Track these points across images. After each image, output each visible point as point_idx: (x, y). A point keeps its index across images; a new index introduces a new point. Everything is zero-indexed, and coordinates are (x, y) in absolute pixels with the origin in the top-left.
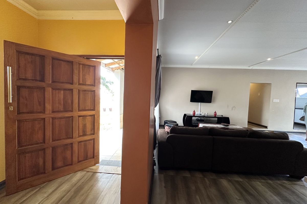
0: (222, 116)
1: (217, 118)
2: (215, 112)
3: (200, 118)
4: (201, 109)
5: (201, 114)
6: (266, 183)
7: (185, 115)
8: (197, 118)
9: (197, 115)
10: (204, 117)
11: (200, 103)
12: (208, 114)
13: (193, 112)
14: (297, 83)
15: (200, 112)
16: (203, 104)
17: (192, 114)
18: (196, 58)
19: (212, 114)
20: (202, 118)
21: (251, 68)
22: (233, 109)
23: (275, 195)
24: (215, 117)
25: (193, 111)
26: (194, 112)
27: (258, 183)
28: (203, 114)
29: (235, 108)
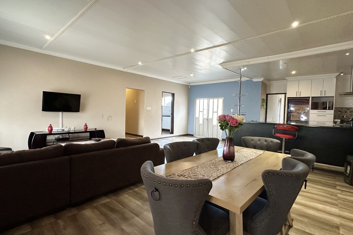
0: (96, 129)
1: (89, 133)
2: (86, 125)
3: (62, 136)
4: (64, 122)
5: (63, 130)
6: (133, 192)
7: (32, 134)
8: (57, 136)
9: (58, 131)
10: (69, 133)
11: (60, 113)
12: (75, 129)
13: (49, 127)
14: (163, 92)
15: (62, 127)
16: (65, 114)
17: (47, 131)
18: (48, 37)
19: (82, 128)
20: (66, 136)
21: (125, 70)
22: (109, 119)
23: (138, 200)
24: (86, 132)
25: (49, 125)
26: (51, 126)
27: (126, 195)
28: (66, 130)
29: (111, 117)
